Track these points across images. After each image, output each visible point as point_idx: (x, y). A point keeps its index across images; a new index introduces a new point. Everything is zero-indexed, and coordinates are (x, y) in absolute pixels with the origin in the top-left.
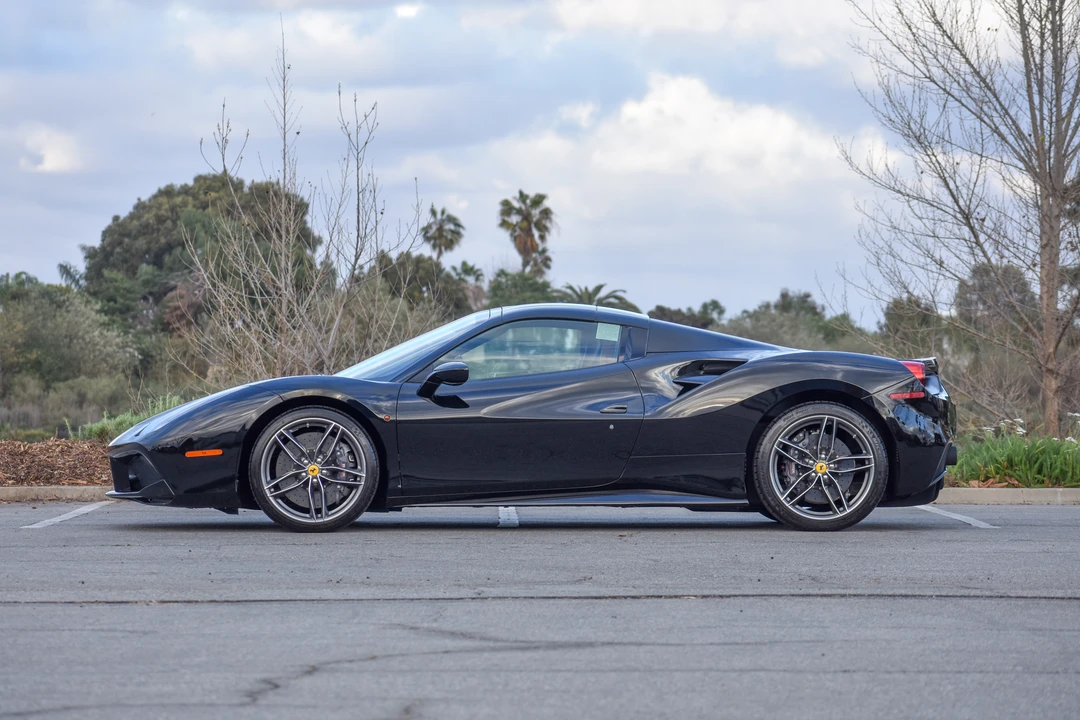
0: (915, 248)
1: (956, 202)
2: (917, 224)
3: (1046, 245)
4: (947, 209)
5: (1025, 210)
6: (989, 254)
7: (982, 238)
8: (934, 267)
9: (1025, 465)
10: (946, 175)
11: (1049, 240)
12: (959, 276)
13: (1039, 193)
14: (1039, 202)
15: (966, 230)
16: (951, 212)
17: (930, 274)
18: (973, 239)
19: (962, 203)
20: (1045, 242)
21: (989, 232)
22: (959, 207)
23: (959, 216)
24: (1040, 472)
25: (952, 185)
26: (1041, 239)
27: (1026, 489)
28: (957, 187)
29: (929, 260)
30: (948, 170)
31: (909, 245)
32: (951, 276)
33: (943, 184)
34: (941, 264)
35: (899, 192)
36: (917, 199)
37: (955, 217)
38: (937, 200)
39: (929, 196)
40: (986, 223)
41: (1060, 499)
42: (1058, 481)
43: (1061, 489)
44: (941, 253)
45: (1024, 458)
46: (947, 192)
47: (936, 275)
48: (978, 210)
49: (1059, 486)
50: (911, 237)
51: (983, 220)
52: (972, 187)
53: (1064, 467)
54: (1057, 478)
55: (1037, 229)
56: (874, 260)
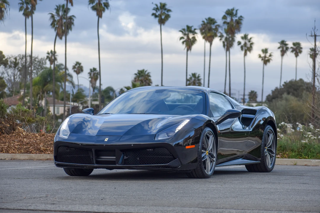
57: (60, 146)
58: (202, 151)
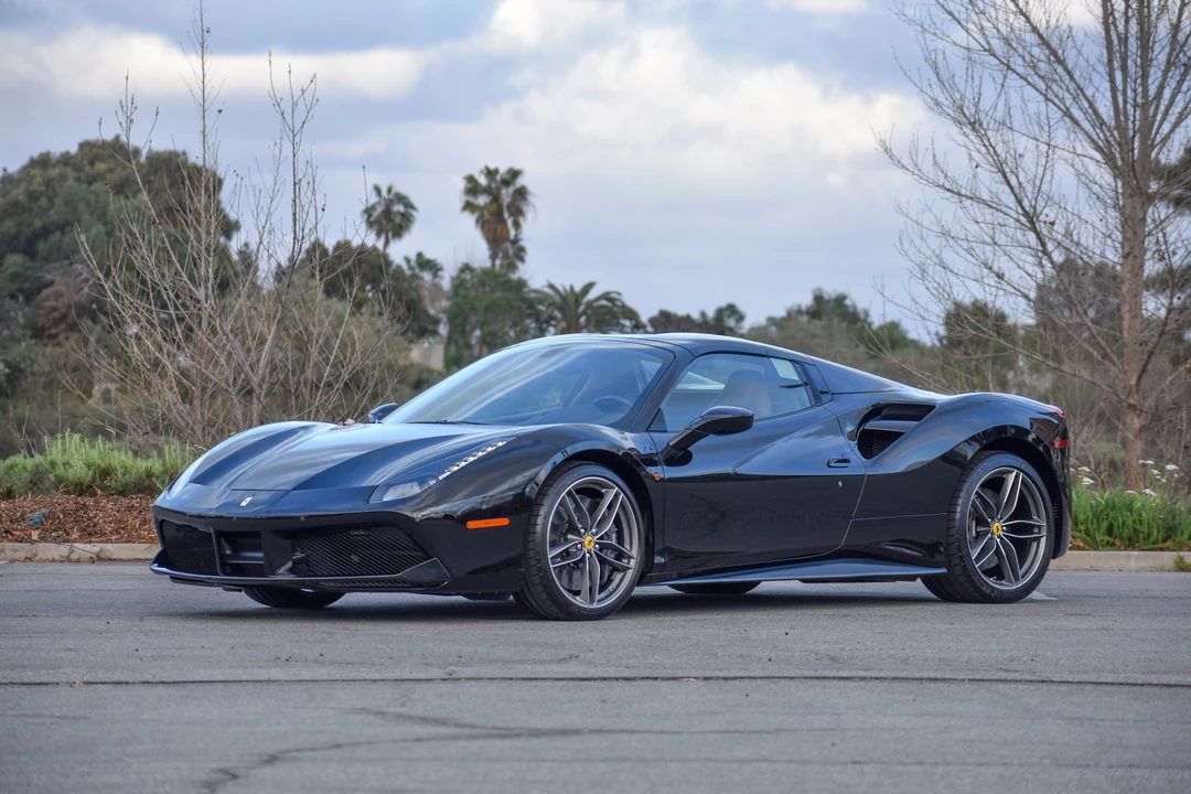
0: (969, 257)
1: (1020, 202)
2: (973, 228)
3: (1128, 254)
4: (1008, 211)
5: (1102, 211)
7: (1050, 246)
8: (992, 280)
9: (1092, 523)
10: (1007, 170)
11: (1132, 248)
12: (1023, 290)
13: (1120, 191)
14: (1121, 202)
15: (1032, 236)
16: (1013, 214)
17: (987, 288)
18: (1040, 248)
19: (1026, 203)
20: (1127, 250)
21: (1060, 237)
22: (1023, 208)
23: (1023, 219)
24: (1110, 531)
25: (1014, 182)
26: (1123, 247)
27: (1092, 552)
28: (1020, 184)
29: (985, 271)
30: (1010, 164)
31: (963, 253)
32: (1012, 290)
33: (1002, 179)
34: (1000, 276)
35: (948, 190)
36: (972, 199)
37: (1018, 220)
38: (995, 200)
39: (986, 196)
40: (1055, 227)
41: (1133, 564)
42: (1131, 543)
43: (1136, 553)
44: (1002, 264)
45: (1091, 517)
46: (1007, 189)
47: (994, 289)
48: (1046, 211)
49: (1134, 549)
50: (965, 244)
51: (1053, 224)
52: (1038, 183)
53: (1138, 527)
54: (1130, 539)
55: (1118, 236)
56: (918, 272)
57: (163, 520)
58: (570, 536)
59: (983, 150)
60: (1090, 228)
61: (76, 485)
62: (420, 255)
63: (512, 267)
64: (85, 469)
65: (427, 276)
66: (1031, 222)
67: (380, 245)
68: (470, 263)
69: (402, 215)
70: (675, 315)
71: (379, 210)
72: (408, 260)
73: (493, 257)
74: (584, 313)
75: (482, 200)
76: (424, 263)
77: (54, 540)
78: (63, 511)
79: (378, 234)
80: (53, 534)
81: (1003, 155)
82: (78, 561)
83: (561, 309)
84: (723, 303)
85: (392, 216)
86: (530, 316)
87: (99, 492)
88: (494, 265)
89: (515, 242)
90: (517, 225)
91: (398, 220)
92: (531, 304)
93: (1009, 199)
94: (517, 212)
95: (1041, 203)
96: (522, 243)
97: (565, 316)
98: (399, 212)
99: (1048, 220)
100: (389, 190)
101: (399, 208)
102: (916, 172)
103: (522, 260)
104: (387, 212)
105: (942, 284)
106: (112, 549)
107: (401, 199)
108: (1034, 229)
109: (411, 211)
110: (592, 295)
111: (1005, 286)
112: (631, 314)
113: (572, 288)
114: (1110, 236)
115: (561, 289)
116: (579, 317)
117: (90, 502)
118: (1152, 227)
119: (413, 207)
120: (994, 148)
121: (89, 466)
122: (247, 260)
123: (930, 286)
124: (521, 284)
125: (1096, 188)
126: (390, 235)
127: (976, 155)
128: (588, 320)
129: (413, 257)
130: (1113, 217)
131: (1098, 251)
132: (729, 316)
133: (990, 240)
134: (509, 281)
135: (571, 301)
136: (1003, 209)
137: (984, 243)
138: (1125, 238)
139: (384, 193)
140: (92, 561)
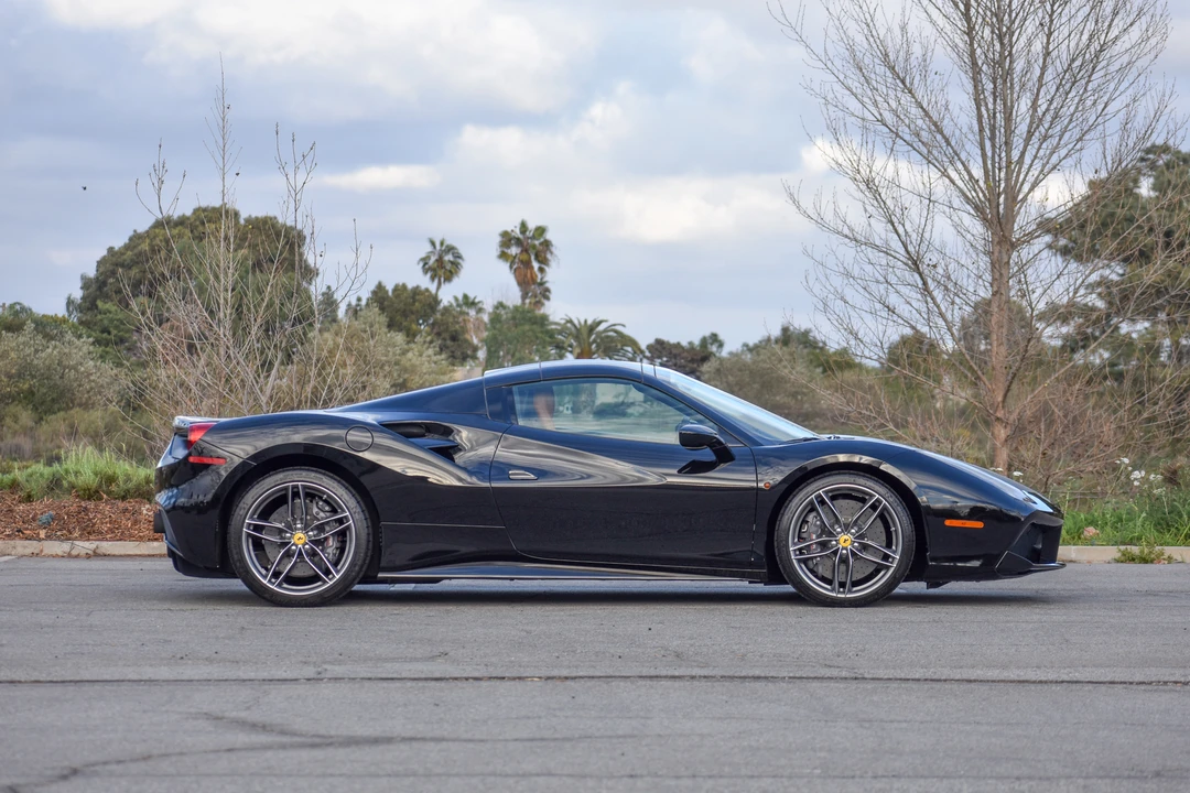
0: (866, 294)
1: (905, 247)
2: (869, 269)
3: (997, 292)
4: (898, 256)
5: (974, 256)
6: (938, 301)
7: (932, 285)
8: (885, 313)
10: (895, 220)
11: (999, 288)
12: (909, 322)
13: (990, 239)
14: (990, 249)
15: (915, 276)
16: (901, 257)
17: (880, 320)
18: (923, 287)
19: (910, 248)
20: (995, 289)
21: (940, 278)
22: (908, 253)
23: (908, 262)
25: (901, 231)
26: (992, 286)
28: (906, 232)
29: (878, 306)
30: (898, 215)
31: (861, 290)
32: (902, 322)
33: (892, 228)
34: (891, 310)
35: (846, 236)
36: (866, 244)
37: (906, 264)
38: (885, 245)
39: (878, 242)
40: (936, 269)
44: (893, 300)
46: (895, 237)
47: (886, 320)
48: (928, 255)
50: (862, 283)
51: (935, 266)
52: (921, 231)
55: (988, 277)
56: (821, 306)
59: (876, 203)
60: (965, 270)
61: (85, 490)
62: (465, 297)
63: (539, 304)
64: (93, 477)
65: (472, 313)
66: (915, 263)
67: (433, 287)
68: (504, 302)
69: (452, 263)
70: (668, 343)
71: (433, 259)
72: (456, 299)
73: (524, 297)
74: (594, 341)
75: (514, 250)
76: (468, 302)
77: (58, 538)
78: (67, 514)
79: (433, 279)
80: (59, 533)
81: (892, 208)
82: (77, 556)
83: (577, 338)
84: (707, 333)
85: (444, 264)
86: (550, 344)
87: (105, 496)
88: (523, 303)
89: (542, 284)
90: (541, 270)
91: (449, 267)
92: (551, 334)
93: (896, 245)
94: (543, 261)
95: (924, 247)
96: (547, 285)
97: (580, 345)
98: (449, 261)
99: (930, 263)
100: (442, 244)
101: (449, 257)
102: (819, 221)
103: (548, 298)
104: (440, 260)
105: (841, 315)
106: (107, 547)
107: (450, 249)
108: (917, 270)
109: (460, 261)
110: (601, 327)
111: (895, 318)
112: (633, 343)
113: (586, 321)
114: (980, 277)
115: (576, 322)
116: (590, 345)
117: (91, 505)
118: (1016, 269)
119: (460, 257)
120: (885, 203)
121: (96, 474)
122: (329, 301)
123: (830, 317)
124: (544, 318)
125: (969, 236)
126: (442, 279)
127: (870, 208)
128: (598, 346)
129: (460, 298)
130: (984, 261)
131: (972, 290)
132: (712, 344)
133: (882, 279)
134: (536, 317)
135: (585, 332)
136: (892, 253)
137: (878, 282)
138: (994, 279)
139: (438, 247)
140: (88, 556)
